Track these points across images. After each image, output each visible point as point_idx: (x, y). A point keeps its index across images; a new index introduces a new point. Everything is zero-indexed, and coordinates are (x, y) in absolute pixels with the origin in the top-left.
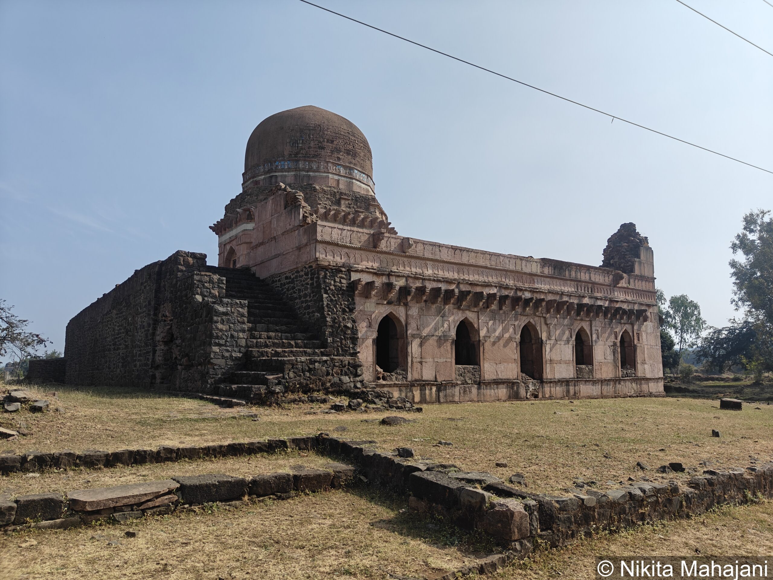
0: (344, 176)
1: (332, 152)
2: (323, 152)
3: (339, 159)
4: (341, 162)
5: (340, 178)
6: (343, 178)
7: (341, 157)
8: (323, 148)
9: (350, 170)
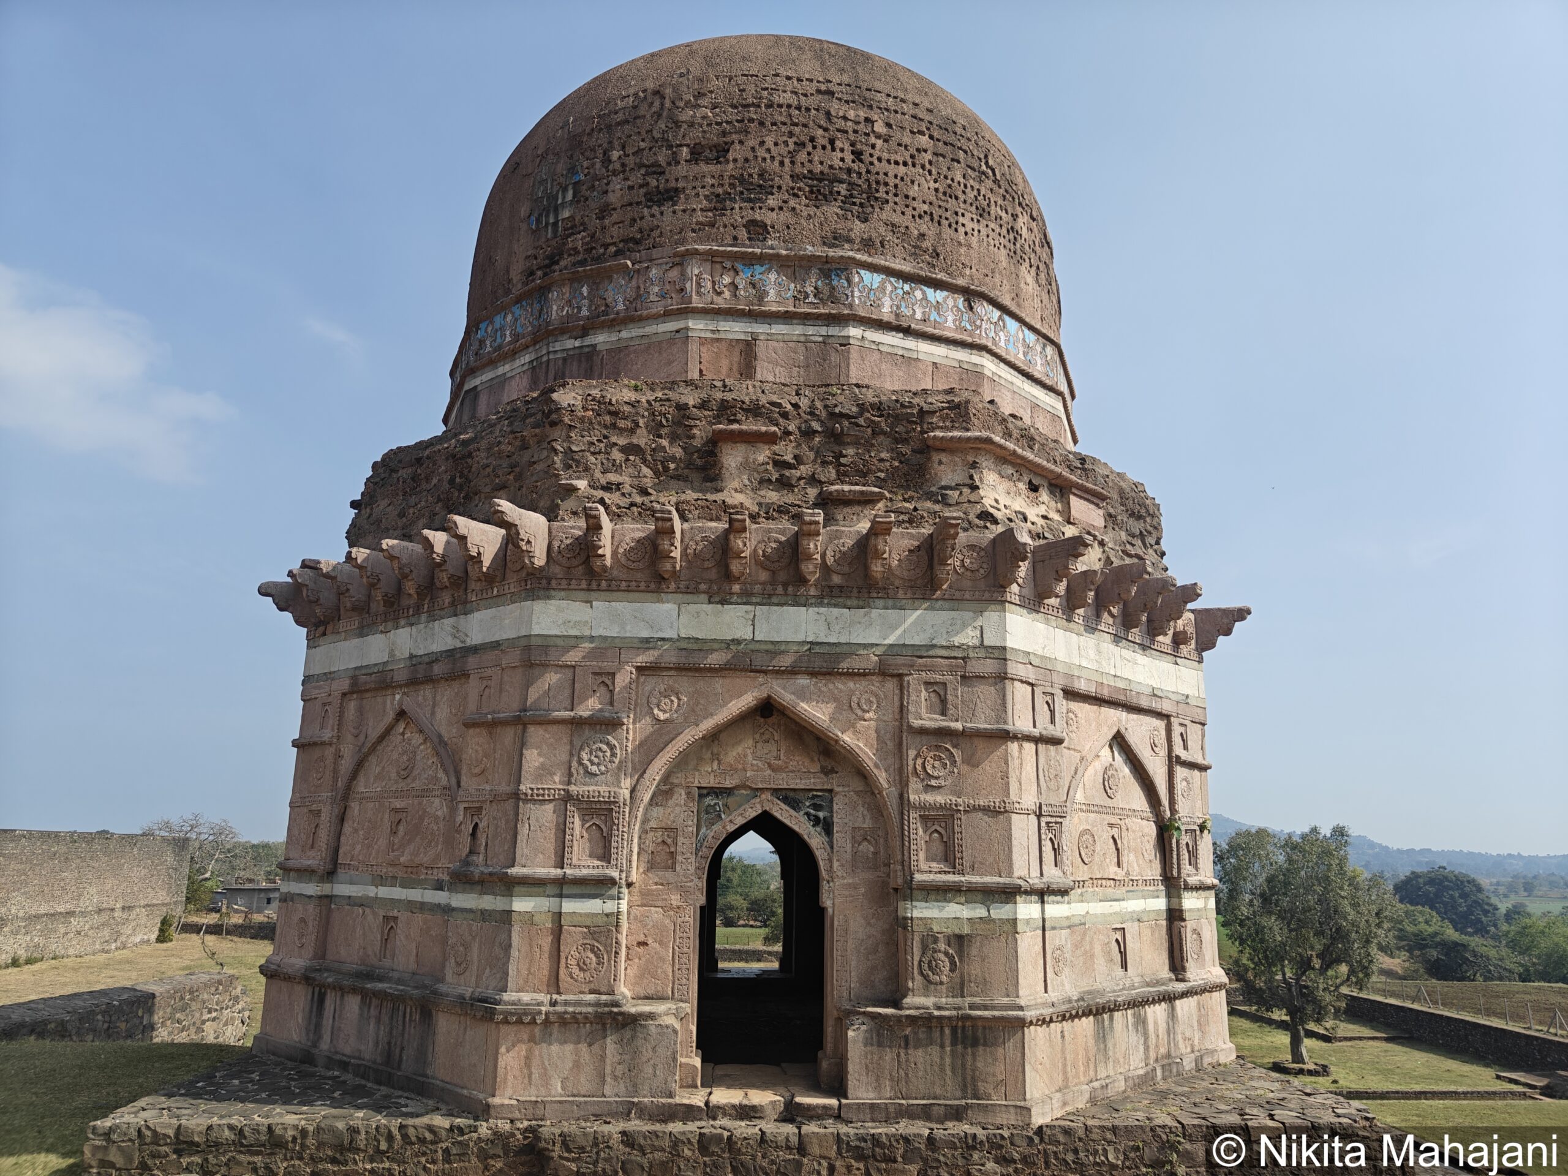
0: (786, 317)
1: (719, 203)
2: (668, 218)
3: (758, 230)
4: (774, 245)
5: (761, 329)
6: (779, 329)
7: (769, 218)
8: (670, 195)
9: (826, 274)
